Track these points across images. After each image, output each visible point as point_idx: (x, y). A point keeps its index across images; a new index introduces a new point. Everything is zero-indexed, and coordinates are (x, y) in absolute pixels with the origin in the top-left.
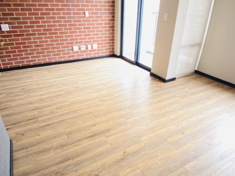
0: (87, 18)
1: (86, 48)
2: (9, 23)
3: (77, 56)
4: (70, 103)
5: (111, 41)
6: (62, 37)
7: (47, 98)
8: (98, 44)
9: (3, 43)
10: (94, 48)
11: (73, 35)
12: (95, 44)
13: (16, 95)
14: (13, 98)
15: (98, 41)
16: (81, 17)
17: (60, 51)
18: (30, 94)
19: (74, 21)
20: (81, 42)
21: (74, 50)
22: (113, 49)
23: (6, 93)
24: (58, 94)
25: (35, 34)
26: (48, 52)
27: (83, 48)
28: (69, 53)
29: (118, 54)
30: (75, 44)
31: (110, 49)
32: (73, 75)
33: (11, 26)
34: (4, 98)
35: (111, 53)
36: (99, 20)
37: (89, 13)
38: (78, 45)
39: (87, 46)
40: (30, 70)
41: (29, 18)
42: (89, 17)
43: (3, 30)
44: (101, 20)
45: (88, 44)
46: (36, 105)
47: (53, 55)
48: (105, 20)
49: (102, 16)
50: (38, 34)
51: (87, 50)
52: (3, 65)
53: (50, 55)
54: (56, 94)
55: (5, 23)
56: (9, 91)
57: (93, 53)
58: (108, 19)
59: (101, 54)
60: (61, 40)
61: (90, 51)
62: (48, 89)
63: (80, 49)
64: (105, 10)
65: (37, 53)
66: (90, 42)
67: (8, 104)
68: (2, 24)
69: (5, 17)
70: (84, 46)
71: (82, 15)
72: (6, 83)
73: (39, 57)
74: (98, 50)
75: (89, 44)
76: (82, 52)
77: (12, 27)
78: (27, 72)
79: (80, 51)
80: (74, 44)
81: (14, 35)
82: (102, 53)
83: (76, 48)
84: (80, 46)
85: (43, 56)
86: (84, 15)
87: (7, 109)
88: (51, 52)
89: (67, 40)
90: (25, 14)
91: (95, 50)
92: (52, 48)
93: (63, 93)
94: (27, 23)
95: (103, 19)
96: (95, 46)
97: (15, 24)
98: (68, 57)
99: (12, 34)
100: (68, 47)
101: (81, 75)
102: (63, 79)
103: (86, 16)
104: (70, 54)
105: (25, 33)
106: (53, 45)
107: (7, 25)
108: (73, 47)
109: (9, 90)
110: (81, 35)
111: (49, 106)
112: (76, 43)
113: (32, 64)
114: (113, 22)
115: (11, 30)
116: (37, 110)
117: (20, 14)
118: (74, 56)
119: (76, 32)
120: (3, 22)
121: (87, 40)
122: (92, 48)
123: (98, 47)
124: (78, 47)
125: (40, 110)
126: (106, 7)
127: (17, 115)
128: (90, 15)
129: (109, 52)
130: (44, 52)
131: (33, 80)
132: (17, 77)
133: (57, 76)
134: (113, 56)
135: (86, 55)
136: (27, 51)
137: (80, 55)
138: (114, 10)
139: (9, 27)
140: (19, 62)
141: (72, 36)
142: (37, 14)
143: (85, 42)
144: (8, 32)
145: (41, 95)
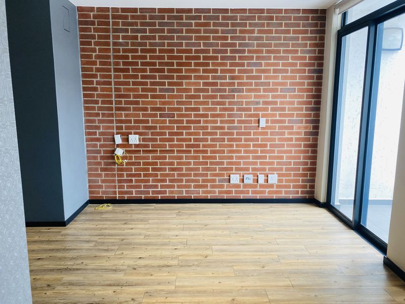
0: (263, 128)
1: (254, 179)
2: (140, 134)
3: (236, 192)
4: (173, 288)
5: (309, 172)
6: (215, 158)
7: (145, 266)
8: (279, 175)
9: (125, 160)
10: (270, 182)
11: (233, 156)
12: (274, 174)
13: (107, 248)
14: (98, 254)
15: (281, 169)
16: (251, 128)
17: (208, 181)
18: (125, 252)
19: (238, 134)
20: (247, 169)
21: (232, 182)
22: (312, 187)
23: (96, 241)
24: (166, 263)
25: (173, 151)
26: (187, 181)
27: (249, 179)
28: (222, 186)
29: (322, 198)
30: (234, 172)
31: (305, 187)
32: (213, 229)
33: (141, 137)
34: (88, 249)
35: (307, 196)
36: (285, 132)
37: (267, 121)
38: (240, 174)
39: (258, 176)
40: (153, 208)
41: (168, 128)
42: (267, 128)
43: (130, 143)
44: (290, 133)
45: (258, 173)
46: (120, 276)
47: (195, 187)
48: (298, 133)
49: (293, 126)
50: (177, 151)
51: (256, 183)
52: (119, 194)
53: (189, 187)
54: (162, 263)
55: (135, 133)
56: (103, 239)
57: (267, 190)
58: (303, 131)
59: (283, 195)
60: (211, 163)
61: (261, 186)
62: (158, 249)
63: (243, 181)
64: (298, 115)
65: (171, 181)
66: (264, 169)
67: (85, 262)
68: (131, 134)
69: (137, 125)
70: (251, 177)
71: (253, 125)
72: (108, 224)
73: (173, 187)
74: (278, 186)
75: (260, 174)
76: (246, 186)
77: (143, 139)
78: (148, 209)
79: (242, 184)
80: (232, 170)
81: (143, 151)
82: (286, 192)
83: (235, 179)
84: (243, 176)
85: (178, 187)
86: (258, 125)
87: (79, 272)
88: (193, 181)
89: (222, 163)
90: (165, 122)
91: (272, 186)
92: (196, 175)
93: (175, 262)
94: (164, 134)
95: (294, 130)
96: (273, 179)
97: (148, 135)
98: (220, 192)
99: (141, 149)
100: (223, 175)
101: (226, 232)
102: (192, 233)
103: (260, 126)
104: (224, 188)
105: (159, 149)
106: (198, 169)
107: (137, 136)
108: (230, 176)
109: (103, 237)
110: (248, 157)
111: (137, 285)
112: (237, 169)
113: (160, 196)
114: (315, 137)
115: (141, 143)
116: (115, 288)
117: (157, 122)
118: (230, 192)
119: (239, 152)
120: (133, 131)
121: (259, 166)
122: (267, 181)
123: (279, 181)
124: (240, 176)
125: (119, 288)
126: (303, 111)
127: (82, 287)
128: (268, 125)
129: (302, 192)
130: (181, 181)
131: (147, 226)
132: (128, 217)
133: (185, 226)
134: (311, 200)
135: (254, 192)
136: (156, 175)
137: (242, 192)
138: (318, 115)
139: (139, 139)
140: (141, 192)
141: (231, 158)
142: (182, 122)
143: (254, 169)
144: (136, 146)
145: (140, 258)
